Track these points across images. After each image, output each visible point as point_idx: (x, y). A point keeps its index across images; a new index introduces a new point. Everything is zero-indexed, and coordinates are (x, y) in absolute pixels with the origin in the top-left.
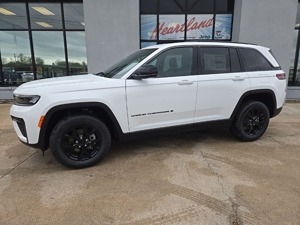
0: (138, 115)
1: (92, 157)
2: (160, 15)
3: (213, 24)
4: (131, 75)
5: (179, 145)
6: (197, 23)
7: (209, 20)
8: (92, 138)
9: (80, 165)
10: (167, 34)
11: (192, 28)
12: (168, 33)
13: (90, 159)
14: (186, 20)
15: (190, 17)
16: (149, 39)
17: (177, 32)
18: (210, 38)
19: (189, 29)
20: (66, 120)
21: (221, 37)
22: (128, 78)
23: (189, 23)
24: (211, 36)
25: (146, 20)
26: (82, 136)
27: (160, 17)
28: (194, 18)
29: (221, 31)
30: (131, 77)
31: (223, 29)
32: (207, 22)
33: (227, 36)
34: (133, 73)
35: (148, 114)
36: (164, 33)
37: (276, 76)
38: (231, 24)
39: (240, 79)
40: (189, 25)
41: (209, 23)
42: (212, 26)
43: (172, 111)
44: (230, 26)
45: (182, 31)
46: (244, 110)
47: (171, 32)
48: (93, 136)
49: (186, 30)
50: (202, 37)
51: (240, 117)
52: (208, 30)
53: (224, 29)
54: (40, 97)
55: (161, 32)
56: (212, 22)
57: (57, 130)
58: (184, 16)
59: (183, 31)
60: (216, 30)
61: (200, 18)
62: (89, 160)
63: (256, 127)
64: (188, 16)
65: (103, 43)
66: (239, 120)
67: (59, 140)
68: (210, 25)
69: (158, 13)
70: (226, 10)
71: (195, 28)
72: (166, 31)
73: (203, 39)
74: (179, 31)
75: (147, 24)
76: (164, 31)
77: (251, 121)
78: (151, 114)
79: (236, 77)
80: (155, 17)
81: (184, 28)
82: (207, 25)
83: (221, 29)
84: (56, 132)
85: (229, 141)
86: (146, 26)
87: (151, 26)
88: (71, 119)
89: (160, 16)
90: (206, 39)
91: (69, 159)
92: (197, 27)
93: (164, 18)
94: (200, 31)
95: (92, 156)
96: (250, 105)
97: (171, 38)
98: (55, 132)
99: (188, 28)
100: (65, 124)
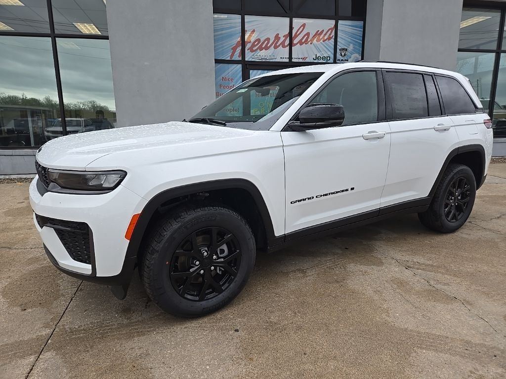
0: (301, 200)
1: (225, 290)
2: (246, 17)
3: (334, 37)
4: (287, 124)
5: (347, 249)
6: (308, 34)
7: (329, 30)
8: (222, 251)
9: (204, 308)
10: (259, 51)
11: (301, 43)
12: (261, 49)
13: (220, 295)
14: (291, 28)
15: (297, 22)
16: (229, 59)
17: (276, 47)
18: (329, 60)
19: (297, 43)
20: (179, 219)
21: (346, 59)
22: (284, 130)
23: (296, 33)
24: (332, 56)
25: (222, 24)
26: (206, 249)
27: (246, 20)
28: (304, 25)
29: (347, 49)
30: (288, 128)
31: (349, 45)
32: (324, 32)
33: (356, 58)
34: (290, 120)
35: (317, 197)
36: (254, 49)
37: (484, 123)
38: (361, 38)
39: (445, 128)
40: (296, 36)
41: (328, 34)
42: (334, 41)
43: (352, 189)
44: (359, 41)
45: (284, 47)
46: (447, 182)
47: (267, 48)
48: (225, 247)
49: (291, 45)
50: (317, 58)
51: (441, 194)
52: (327, 46)
53: (351, 45)
54: (126, 173)
55: (248, 46)
56: (333, 34)
57: (163, 242)
58: (287, 20)
59: (287, 46)
60: (339, 47)
61: (313, 25)
62: (218, 296)
63: (459, 209)
64: (295, 20)
65: (146, 63)
66: (439, 199)
67: (167, 263)
68: (329, 38)
69: (243, 12)
70: (350, 14)
71: (306, 42)
72: (257, 44)
73: (320, 61)
74: (279, 46)
75: (222, 31)
76: (253, 45)
77: (453, 198)
78: (321, 196)
79: (438, 125)
80: (237, 18)
81: (287, 42)
82: (325, 38)
83: (348, 46)
84: (161, 246)
85: (419, 234)
86: (222, 34)
87: (231, 36)
88: (190, 216)
89: (248, 18)
90: (324, 61)
91: (184, 300)
92: (309, 40)
93: (253, 21)
94: (315, 49)
95: (223, 288)
96: (455, 171)
97: (265, 57)
98: (158, 246)
99: (295, 42)
100: (179, 228)
